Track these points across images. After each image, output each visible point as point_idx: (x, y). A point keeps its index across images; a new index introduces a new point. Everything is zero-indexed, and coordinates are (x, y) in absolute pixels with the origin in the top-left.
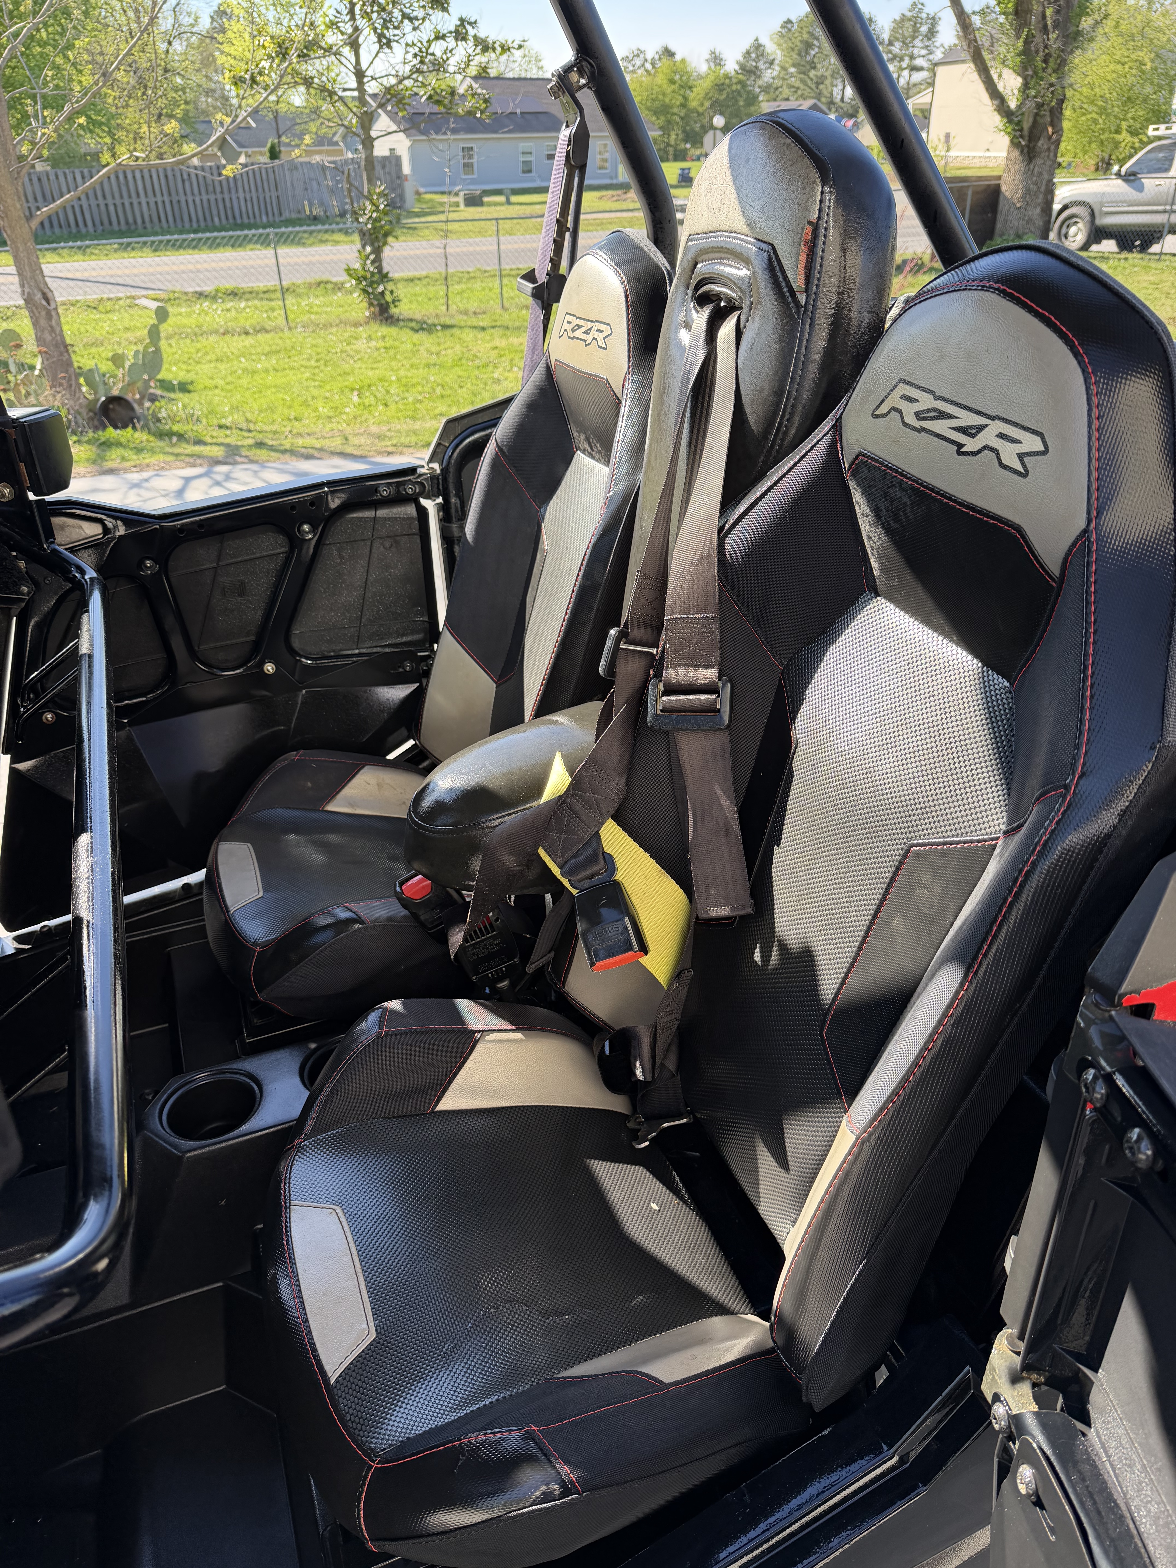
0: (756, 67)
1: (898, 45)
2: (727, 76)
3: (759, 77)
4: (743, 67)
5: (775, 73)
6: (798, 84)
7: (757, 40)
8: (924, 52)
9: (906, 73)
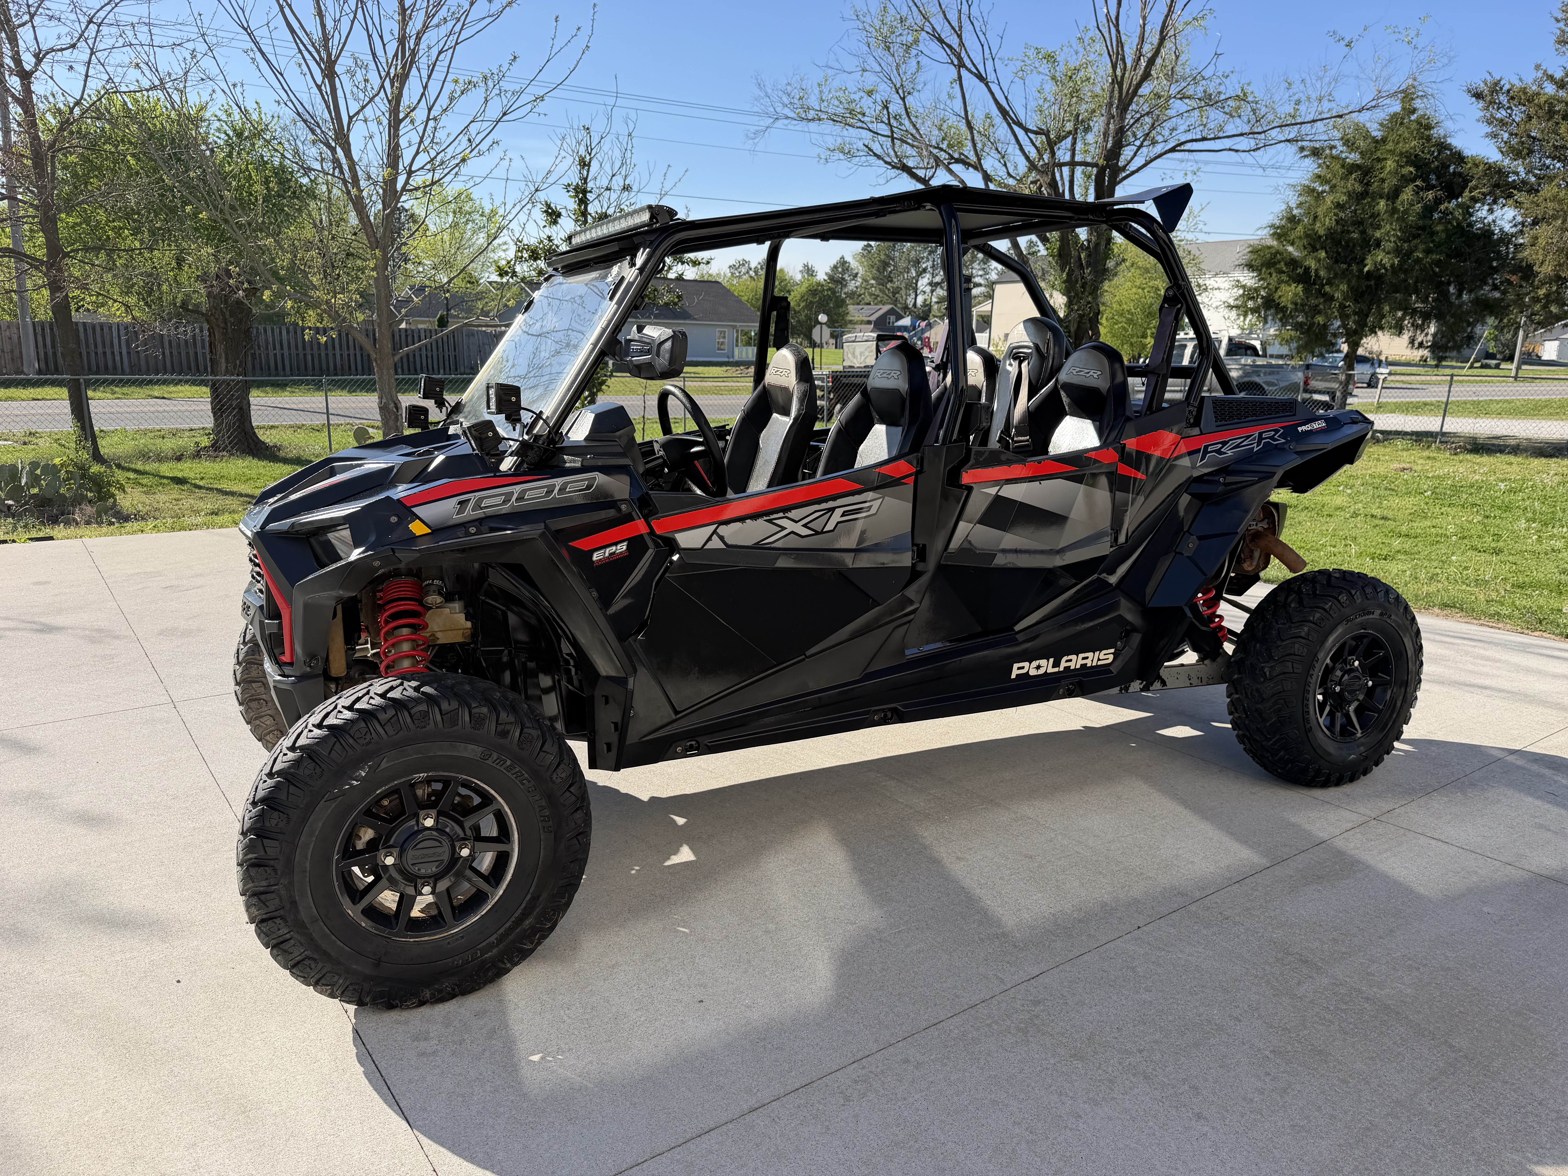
0: (843, 279)
2: (819, 284)
3: (846, 286)
4: (831, 278)
5: (858, 284)
6: (877, 292)
7: (843, 258)
8: (981, 273)
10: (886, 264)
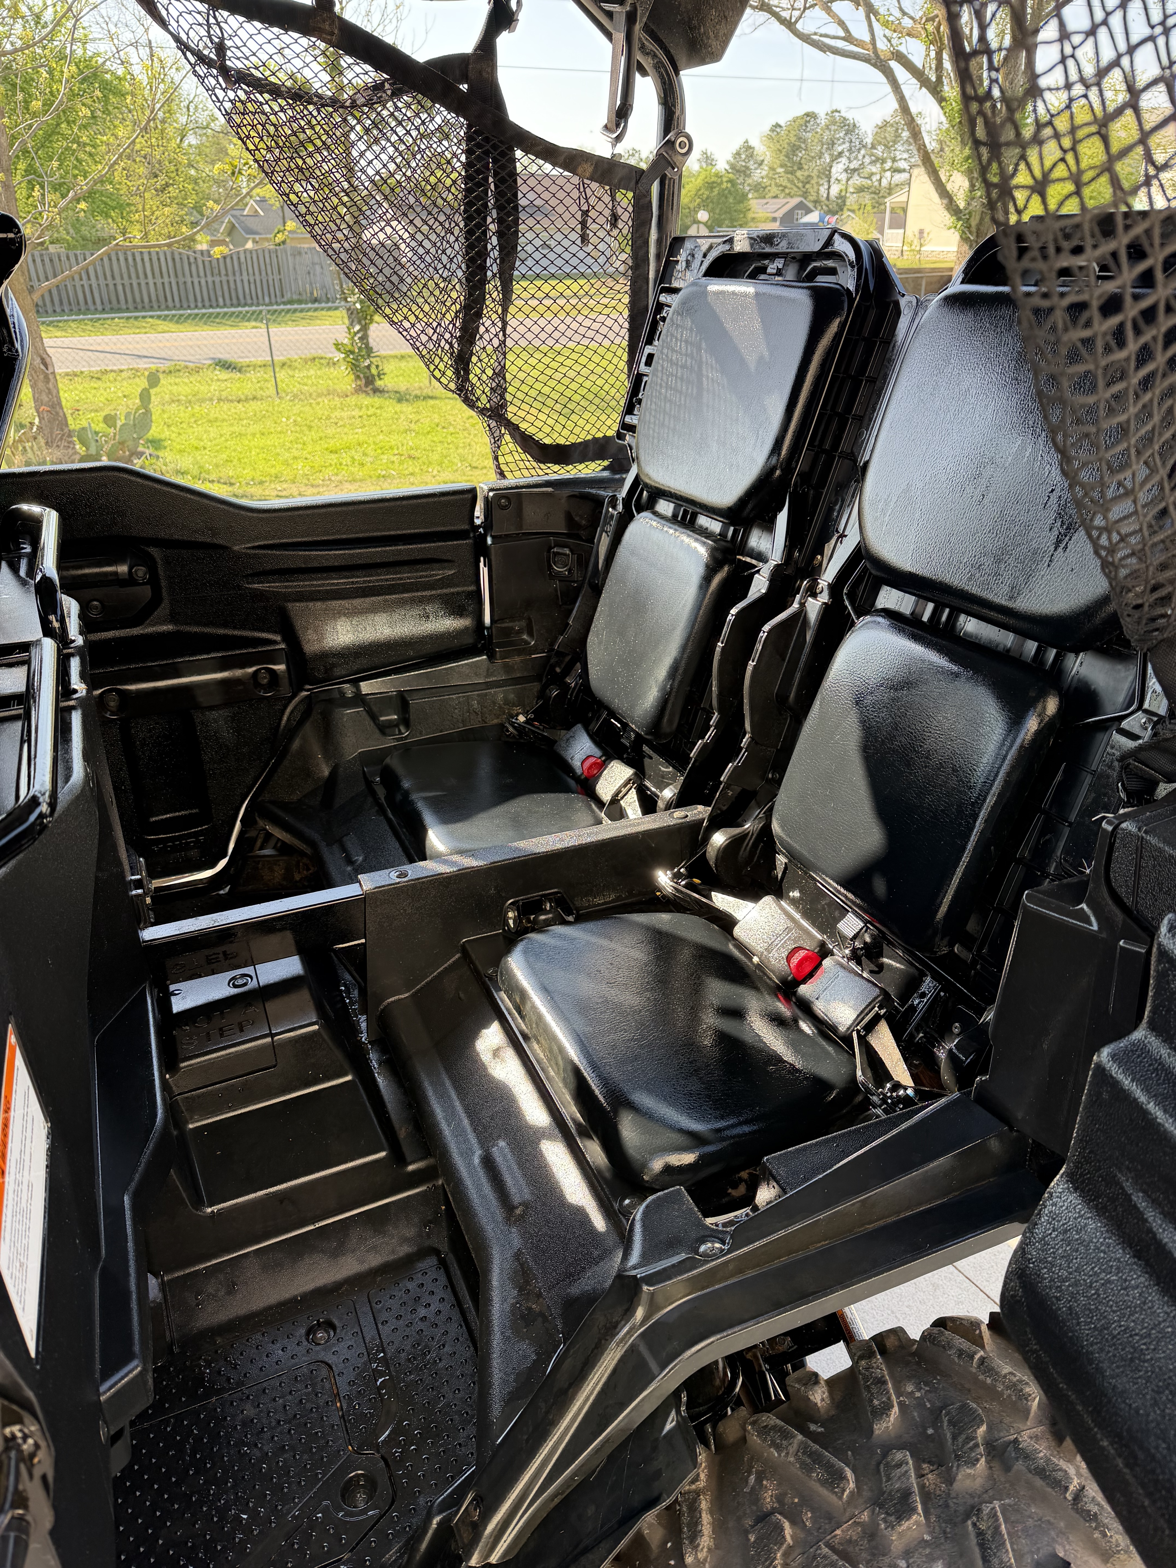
0: (746, 167)
1: (880, 148)
2: (717, 175)
3: (749, 176)
4: (733, 166)
5: (764, 173)
6: (785, 183)
7: (747, 142)
8: (905, 156)
9: (888, 174)
10: (795, 149)
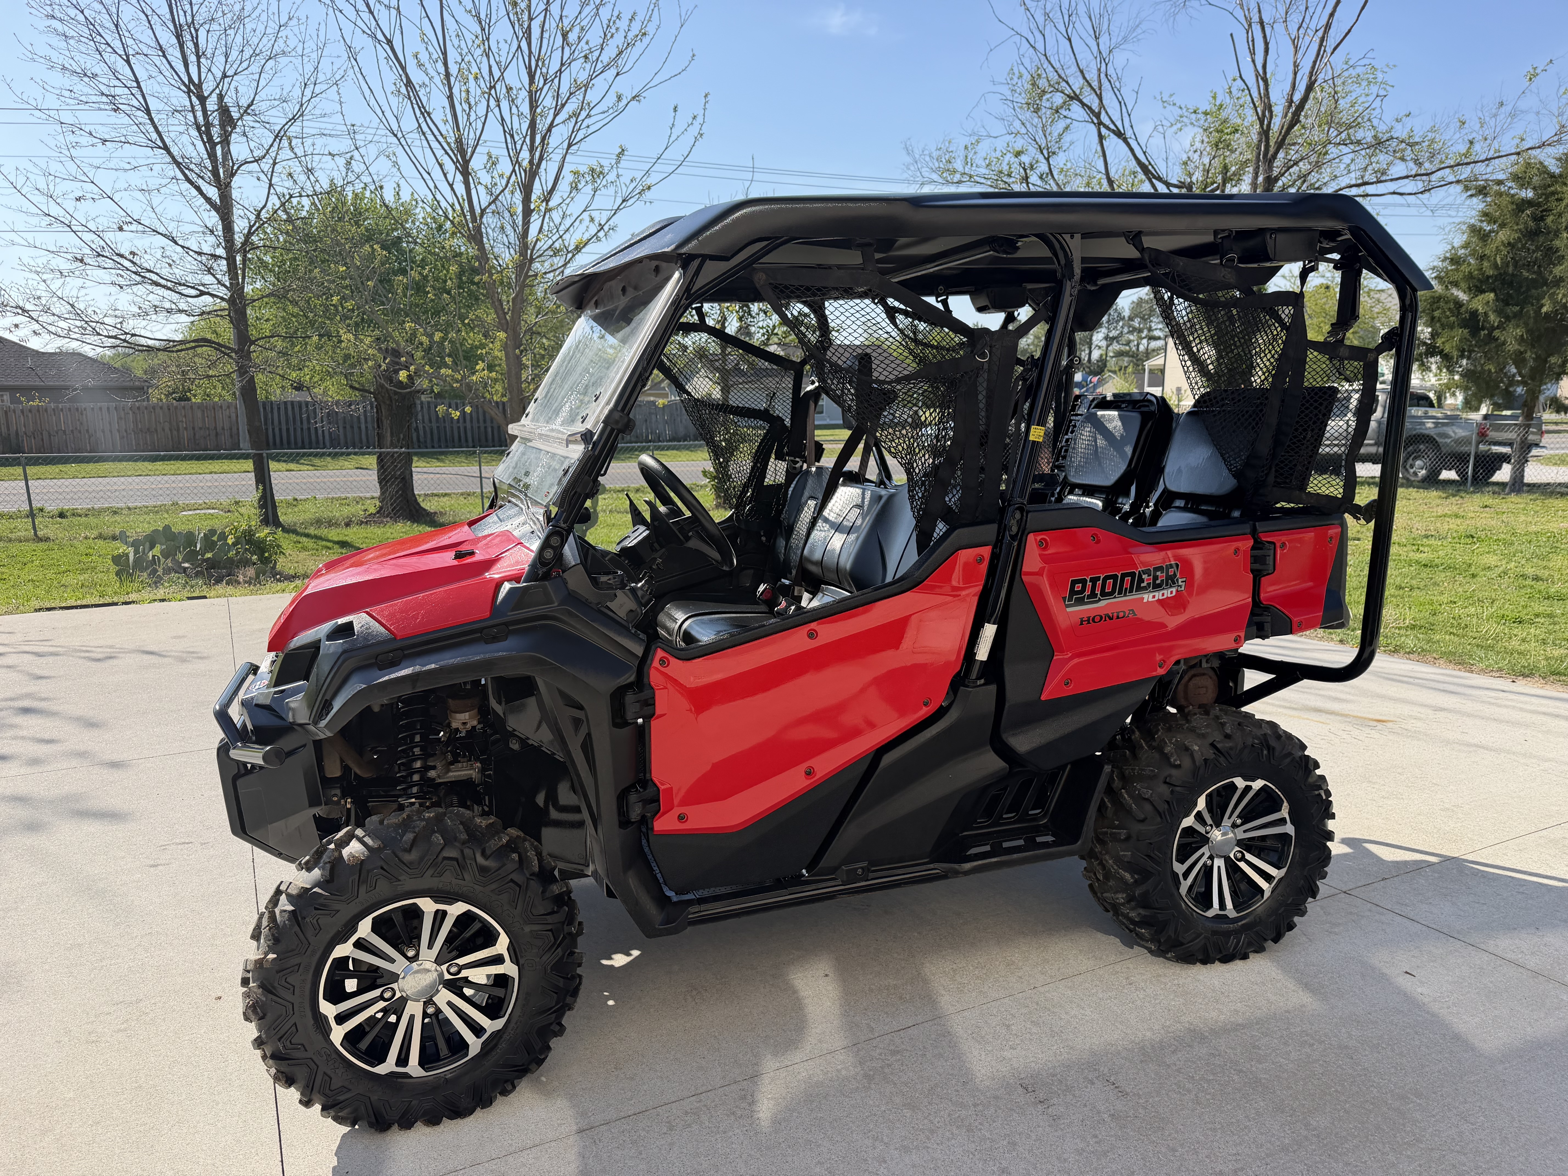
1: (1137, 320)
9: (1145, 341)
